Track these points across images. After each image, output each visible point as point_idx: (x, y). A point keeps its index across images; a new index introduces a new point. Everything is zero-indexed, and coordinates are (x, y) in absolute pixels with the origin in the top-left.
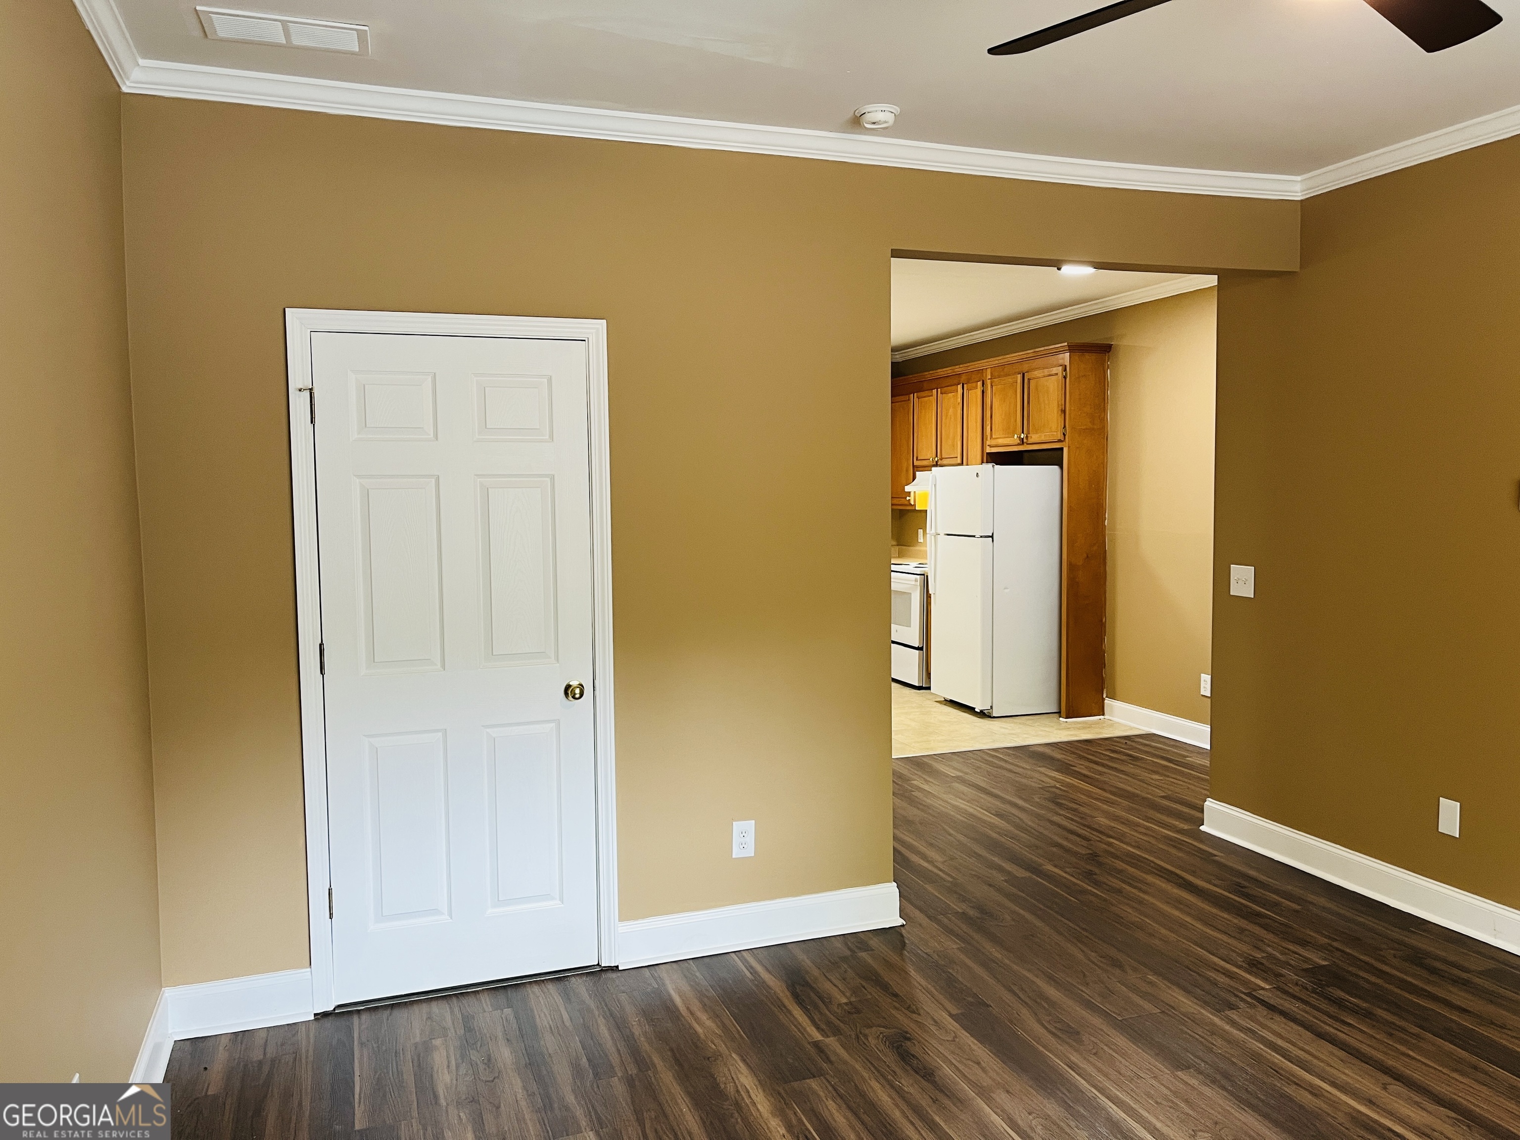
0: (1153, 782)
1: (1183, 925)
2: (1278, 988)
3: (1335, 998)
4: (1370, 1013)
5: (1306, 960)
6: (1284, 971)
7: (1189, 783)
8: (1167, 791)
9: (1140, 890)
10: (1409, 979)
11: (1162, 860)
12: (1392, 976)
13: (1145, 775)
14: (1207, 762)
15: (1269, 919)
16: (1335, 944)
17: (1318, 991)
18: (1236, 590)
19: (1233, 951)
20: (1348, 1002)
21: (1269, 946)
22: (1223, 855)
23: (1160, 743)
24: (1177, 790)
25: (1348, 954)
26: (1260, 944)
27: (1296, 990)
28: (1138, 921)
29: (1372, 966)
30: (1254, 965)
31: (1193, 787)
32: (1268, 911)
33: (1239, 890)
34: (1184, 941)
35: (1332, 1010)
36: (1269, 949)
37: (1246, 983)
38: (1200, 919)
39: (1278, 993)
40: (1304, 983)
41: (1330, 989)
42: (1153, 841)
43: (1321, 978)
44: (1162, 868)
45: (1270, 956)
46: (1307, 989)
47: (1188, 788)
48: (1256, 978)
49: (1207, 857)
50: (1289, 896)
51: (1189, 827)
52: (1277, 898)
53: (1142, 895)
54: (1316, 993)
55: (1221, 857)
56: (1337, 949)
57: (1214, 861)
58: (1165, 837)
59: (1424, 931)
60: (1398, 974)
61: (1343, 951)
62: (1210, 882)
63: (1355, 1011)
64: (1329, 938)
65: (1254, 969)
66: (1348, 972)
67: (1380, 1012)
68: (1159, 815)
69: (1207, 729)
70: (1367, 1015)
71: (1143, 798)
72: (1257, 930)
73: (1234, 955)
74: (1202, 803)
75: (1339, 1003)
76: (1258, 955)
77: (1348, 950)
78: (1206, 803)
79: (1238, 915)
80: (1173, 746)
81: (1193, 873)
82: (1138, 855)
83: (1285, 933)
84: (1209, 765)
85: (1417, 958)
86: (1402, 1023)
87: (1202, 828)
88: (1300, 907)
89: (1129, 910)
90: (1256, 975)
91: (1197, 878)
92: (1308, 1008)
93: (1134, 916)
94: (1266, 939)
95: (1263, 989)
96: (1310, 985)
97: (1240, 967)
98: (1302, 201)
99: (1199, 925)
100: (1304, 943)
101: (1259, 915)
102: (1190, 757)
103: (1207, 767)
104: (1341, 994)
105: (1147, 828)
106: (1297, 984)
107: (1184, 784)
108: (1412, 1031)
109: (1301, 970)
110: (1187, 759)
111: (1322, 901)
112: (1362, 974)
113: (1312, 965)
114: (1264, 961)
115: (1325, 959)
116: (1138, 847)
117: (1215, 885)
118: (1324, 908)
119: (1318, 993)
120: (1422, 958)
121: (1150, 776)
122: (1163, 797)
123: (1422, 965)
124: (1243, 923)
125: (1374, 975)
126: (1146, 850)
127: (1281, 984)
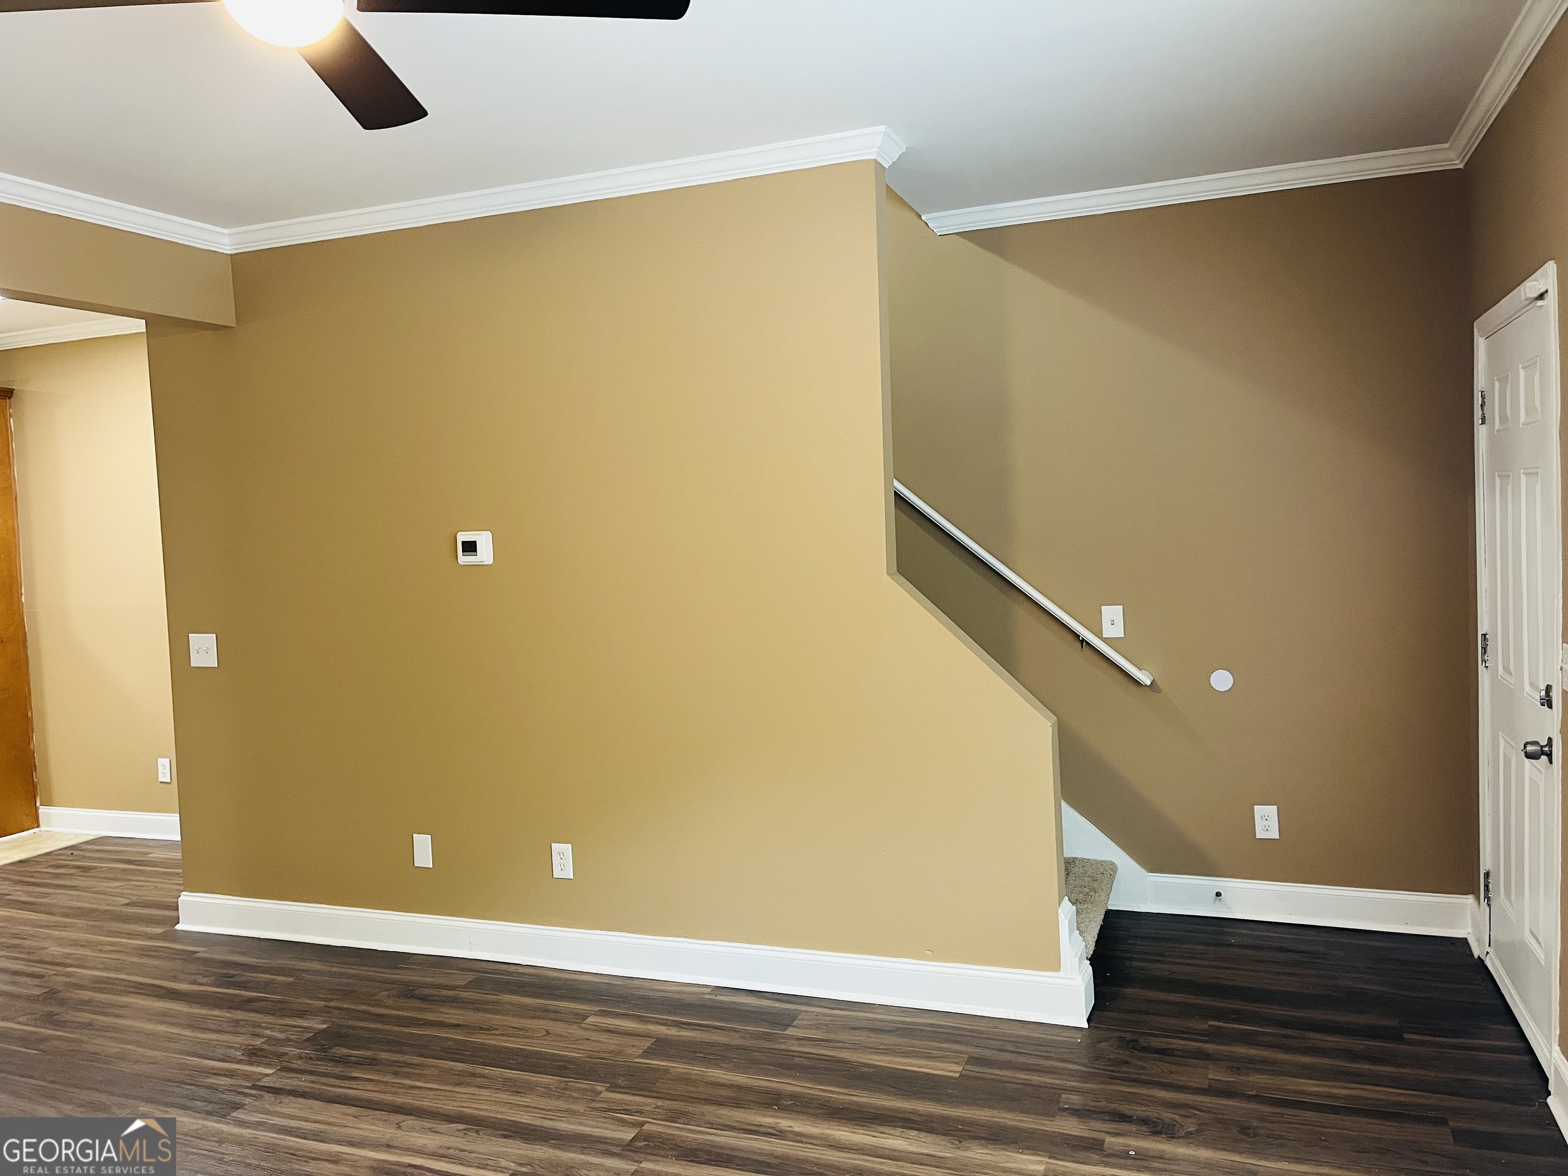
0: (113, 890)
1: (170, 1038)
2: (283, 1069)
3: (340, 1058)
4: (374, 1059)
5: (307, 1029)
6: (286, 1049)
7: (156, 882)
8: (131, 897)
9: (117, 1016)
10: (405, 1014)
11: (137, 975)
12: (390, 1016)
13: (102, 885)
14: (178, 855)
15: (264, 1000)
16: (332, 1004)
17: (322, 1056)
18: (197, 661)
19: (231, 1047)
20: (352, 1056)
21: (267, 1029)
22: (204, 949)
23: (115, 844)
24: (143, 893)
25: (347, 1009)
26: (258, 1030)
27: (297, 1064)
28: (118, 1052)
29: (369, 1013)
30: (254, 1055)
31: (160, 885)
32: (261, 993)
33: (227, 981)
34: (176, 1056)
35: (337, 1070)
36: (268, 1032)
37: (247, 1076)
38: (189, 1026)
39: (284, 1074)
40: (306, 1053)
41: (333, 1051)
42: (124, 957)
43: (324, 1042)
44: (141, 984)
45: (270, 1040)
46: (311, 1059)
47: (156, 887)
48: (258, 1066)
49: (189, 957)
50: (281, 971)
51: (165, 930)
52: (268, 976)
53: (115, 1020)
54: (322, 1060)
55: (203, 952)
56: (335, 1008)
57: (199, 959)
58: (135, 949)
59: (413, 964)
60: (394, 1012)
61: (339, 1009)
62: (194, 982)
63: (361, 1063)
64: (324, 1000)
65: (254, 1059)
66: (347, 1027)
67: (384, 1055)
68: (125, 926)
69: (176, 818)
70: (372, 1063)
71: (104, 912)
72: (254, 1017)
73: (232, 1051)
74: (175, 900)
75: (343, 1061)
76: (258, 1042)
77: (345, 1006)
78: (179, 899)
79: (231, 1008)
80: (131, 845)
81: (175, 979)
82: (107, 978)
83: (281, 1010)
84: (181, 858)
85: (409, 992)
86: (405, 1058)
87: (178, 927)
88: (293, 979)
89: (106, 1042)
90: (259, 1064)
91: (180, 983)
92: (314, 1078)
93: (112, 1047)
94: (262, 1023)
95: (267, 1075)
96: (313, 1054)
97: (239, 1062)
98: (231, 255)
99: (188, 1033)
100: (302, 1014)
101: (250, 1000)
102: (151, 853)
103: (179, 860)
104: (345, 1051)
105: (113, 944)
106: (300, 1058)
107: (150, 884)
108: (414, 1062)
109: (303, 1041)
110: (149, 855)
111: (316, 965)
112: (361, 1024)
113: (312, 1032)
114: (265, 1046)
115: (324, 1022)
116: (105, 969)
117: (201, 984)
118: (315, 971)
119: (322, 1058)
120: (414, 990)
121: (107, 885)
122: (127, 905)
123: (413, 997)
124: (240, 1015)
125: (374, 1021)
126: (116, 970)
127: (284, 1064)
